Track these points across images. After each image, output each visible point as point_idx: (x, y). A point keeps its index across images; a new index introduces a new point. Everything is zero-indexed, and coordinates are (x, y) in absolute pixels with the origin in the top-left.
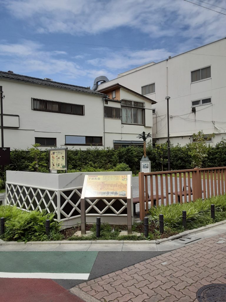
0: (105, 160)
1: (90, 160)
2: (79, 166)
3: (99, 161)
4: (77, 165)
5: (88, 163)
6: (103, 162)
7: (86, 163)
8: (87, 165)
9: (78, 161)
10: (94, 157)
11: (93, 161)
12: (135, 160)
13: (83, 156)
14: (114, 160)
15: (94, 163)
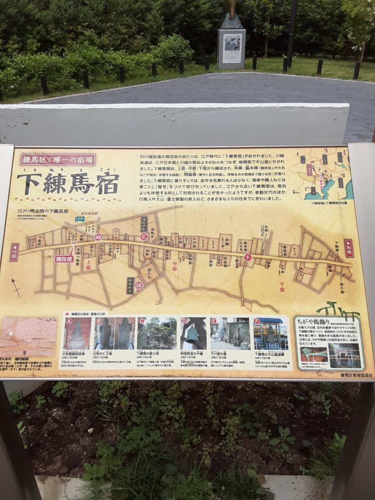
0: (128, 27)
1: (86, 24)
2: (58, 42)
3: (111, 27)
4: (53, 39)
5: (82, 34)
6: (124, 31)
7: (77, 35)
8: (79, 41)
9: (51, 26)
10: (98, 16)
11: (95, 28)
12: (203, 27)
13: (66, 10)
14: (152, 26)
15: (99, 34)
